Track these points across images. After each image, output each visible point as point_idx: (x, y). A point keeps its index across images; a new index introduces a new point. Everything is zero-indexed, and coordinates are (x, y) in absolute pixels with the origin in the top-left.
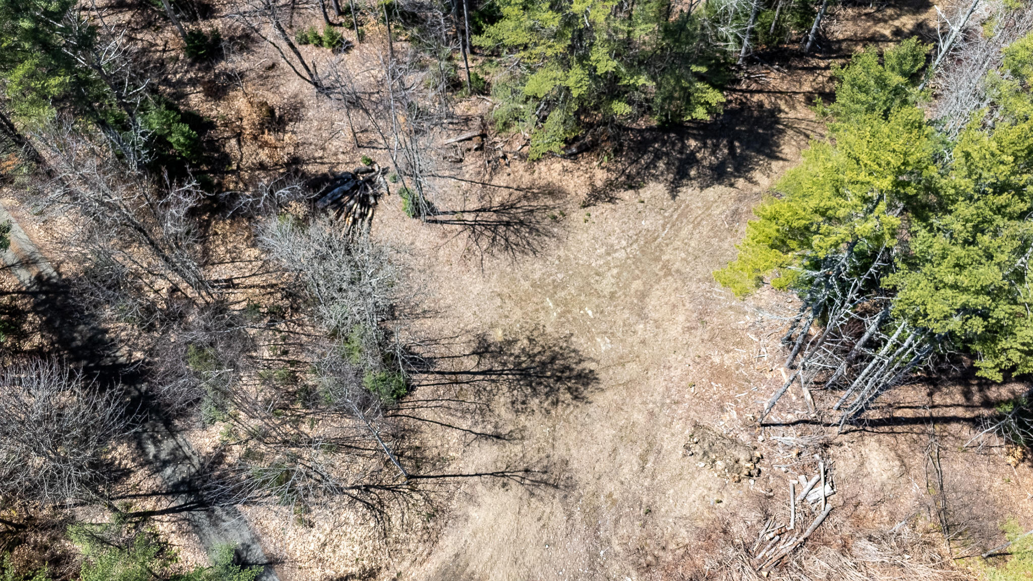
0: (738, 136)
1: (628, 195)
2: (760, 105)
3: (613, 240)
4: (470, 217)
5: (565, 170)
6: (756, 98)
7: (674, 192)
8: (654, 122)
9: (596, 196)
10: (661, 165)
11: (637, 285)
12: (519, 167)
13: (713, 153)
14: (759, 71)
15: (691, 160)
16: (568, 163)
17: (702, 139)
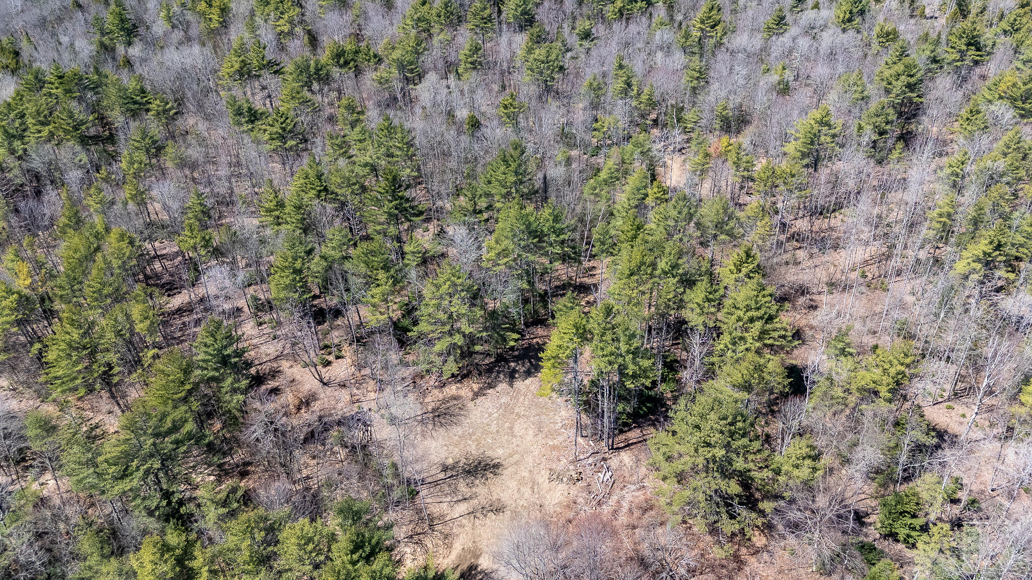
0: (532, 357)
1: (490, 391)
2: (538, 343)
3: (490, 410)
4: (419, 418)
5: (458, 388)
6: (535, 341)
7: (511, 385)
8: (493, 360)
9: (476, 395)
10: (502, 376)
11: (507, 425)
12: (436, 392)
13: (523, 366)
14: (533, 329)
15: (514, 371)
16: (458, 385)
17: (516, 361)
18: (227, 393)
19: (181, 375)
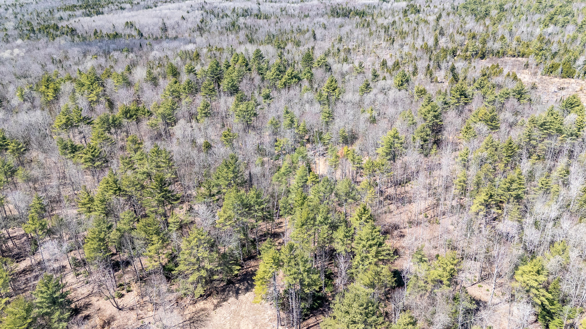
0: (248, 279)
1: (225, 303)
2: (252, 270)
3: (225, 315)
4: (181, 325)
5: (204, 303)
6: (250, 269)
7: (237, 298)
8: (225, 284)
9: (216, 307)
10: (231, 293)
11: (236, 323)
12: (191, 307)
13: (244, 285)
14: (248, 262)
15: (238, 289)
16: (205, 301)
17: (240, 283)
18: (55, 322)
19: (24, 314)
